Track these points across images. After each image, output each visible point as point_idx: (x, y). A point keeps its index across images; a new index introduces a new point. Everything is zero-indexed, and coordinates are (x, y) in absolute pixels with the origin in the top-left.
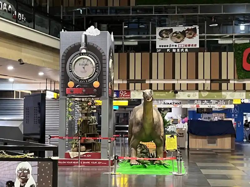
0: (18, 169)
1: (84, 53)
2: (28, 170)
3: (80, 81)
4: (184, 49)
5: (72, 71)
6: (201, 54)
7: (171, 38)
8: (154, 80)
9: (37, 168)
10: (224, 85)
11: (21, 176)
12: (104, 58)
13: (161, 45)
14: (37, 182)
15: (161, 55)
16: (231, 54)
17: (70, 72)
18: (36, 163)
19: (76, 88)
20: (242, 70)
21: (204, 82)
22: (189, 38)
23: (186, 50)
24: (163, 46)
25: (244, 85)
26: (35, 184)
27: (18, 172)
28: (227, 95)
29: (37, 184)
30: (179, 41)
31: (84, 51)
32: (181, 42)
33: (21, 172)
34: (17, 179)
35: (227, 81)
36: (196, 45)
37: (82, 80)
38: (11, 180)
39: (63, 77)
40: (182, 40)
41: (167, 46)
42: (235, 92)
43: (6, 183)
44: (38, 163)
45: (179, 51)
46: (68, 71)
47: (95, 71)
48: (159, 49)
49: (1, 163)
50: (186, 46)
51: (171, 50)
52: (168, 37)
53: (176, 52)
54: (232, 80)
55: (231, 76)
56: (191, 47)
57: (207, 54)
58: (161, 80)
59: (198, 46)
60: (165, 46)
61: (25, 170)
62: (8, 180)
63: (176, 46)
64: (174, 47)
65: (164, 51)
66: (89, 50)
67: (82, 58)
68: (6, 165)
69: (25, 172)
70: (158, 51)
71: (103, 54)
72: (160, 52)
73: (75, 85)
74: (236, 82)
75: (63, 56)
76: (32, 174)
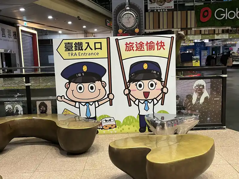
0: (195, 85)
1: (128, 10)
2: (203, 86)
3: (126, 29)
4: (165, 9)
5: (120, 22)
6: (175, 13)
7: (157, 3)
8: (148, 29)
9: (210, 84)
10: (189, 31)
11: (197, 90)
12: (141, 12)
13: (151, 7)
14: (210, 94)
15: (151, 14)
16: (193, 12)
17: (120, 23)
18: (209, 80)
19: (123, 33)
20: (200, 22)
21: (177, 30)
22: (168, 2)
23: (166, 10)
24: (152, 8)
25: (201, 31)
26: (208, 96)
27: (195, 88)
28: (191, 37)
29: (210, 96)
30: (162, 4)
31: (128, 8)
32: (163, 5)
33: (197, 87)
34: (194, 93)
35: (191, 29)
36: (172, 7)
37: (127, 28)
38: (190, 94)
39: (115, 26)
40: (164, 4)
41: (155, 8)
42: (195, 35)
43: (186, 96)
44: (211, 80)
45: (162, 11)
46: (118, 22)
47: (136, 22)
48: (150, 10)
49: (182, 81)
50: (166, 7)
51: (157, 10)
52: (155, 2)
53: (160, 11)
54: (193, 28)
55: (193, 26)
56: (169, 8)
57: (179, 12)
58: (152, 29)
59: (173, 8)
60: (153, 8)
61: (201, 86)
62: (187, 94)
63: (160, 8)
64: (159, 8)
65: (153, 11)
66: (131, 8)
67: (127, 13)
68: (186, 83)
69: (200, 87)
70: (149, 11)
71: (141, 10)
72: (150, 12)
73: (123, 31)
74: (195, 29)
75: (114, 12)
76: (206, 89)
